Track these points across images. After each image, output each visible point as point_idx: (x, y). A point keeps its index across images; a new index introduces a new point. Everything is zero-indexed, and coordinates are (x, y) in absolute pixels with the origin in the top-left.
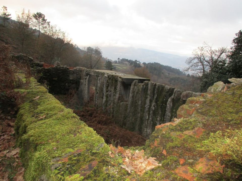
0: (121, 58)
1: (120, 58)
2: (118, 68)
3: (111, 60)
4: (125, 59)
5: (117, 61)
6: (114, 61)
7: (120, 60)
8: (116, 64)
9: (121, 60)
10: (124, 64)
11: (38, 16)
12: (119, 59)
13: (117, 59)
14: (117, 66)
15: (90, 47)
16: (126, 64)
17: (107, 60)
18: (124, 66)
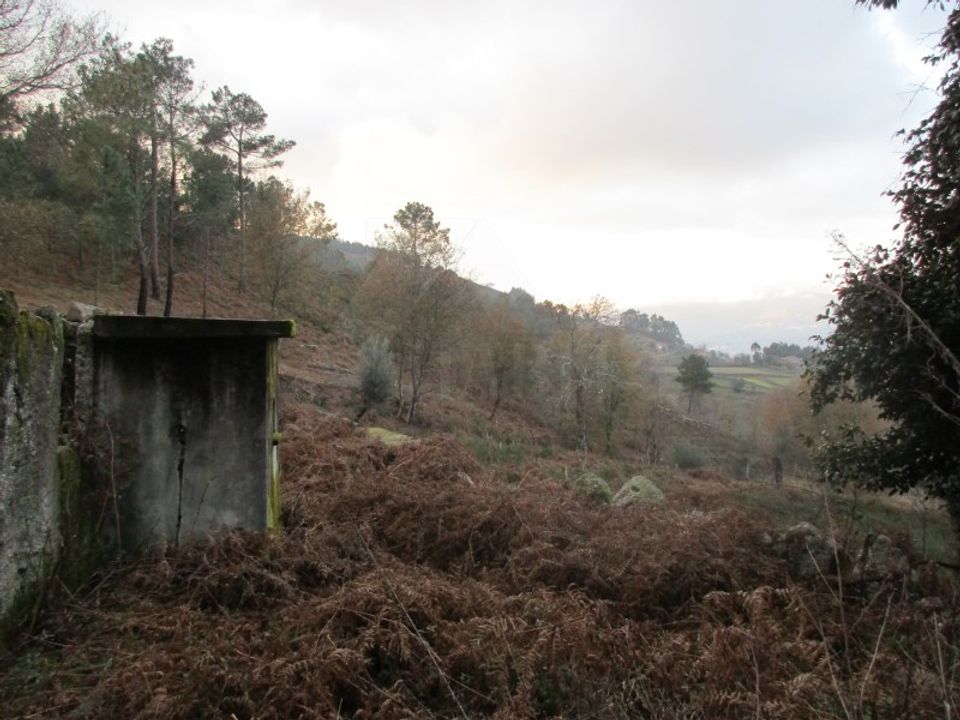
0: (765, 344)
1: (759, 344)
2: (754, 386)
3: (722, 355)
4: (786, 345)
5: (748, 357)
6: (736, 358)
7: (761, 351)
8: (747, 370)
9: (766, 350)
10: (780, 365)
11: (411, 216)
12: (755, 346)
13: (750, 346)
14: (751, 376)
15: (631, 312)
16: (790, 367)
17: (704, 354)
18: (780, 377)
